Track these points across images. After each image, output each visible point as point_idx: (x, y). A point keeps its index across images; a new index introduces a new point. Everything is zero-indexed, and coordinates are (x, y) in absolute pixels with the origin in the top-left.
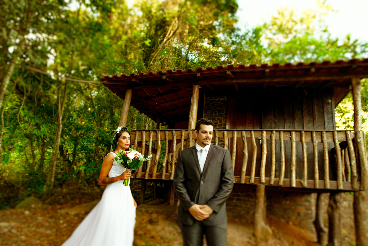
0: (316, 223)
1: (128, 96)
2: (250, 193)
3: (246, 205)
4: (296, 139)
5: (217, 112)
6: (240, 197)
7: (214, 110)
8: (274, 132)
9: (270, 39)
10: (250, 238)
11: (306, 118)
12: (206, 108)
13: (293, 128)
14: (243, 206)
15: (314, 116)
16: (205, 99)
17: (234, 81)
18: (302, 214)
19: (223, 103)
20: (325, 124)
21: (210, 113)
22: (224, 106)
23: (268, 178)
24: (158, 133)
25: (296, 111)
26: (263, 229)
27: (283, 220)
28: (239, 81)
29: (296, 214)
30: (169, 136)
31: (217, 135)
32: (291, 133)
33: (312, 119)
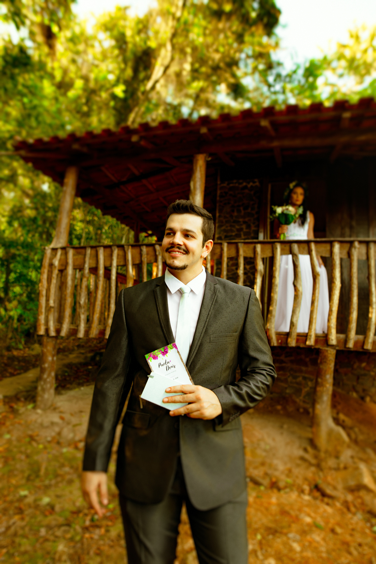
1: (71, 180)
3: (295, 377)
5: (242, 208)
6: (284, 365)
7: (236, 204)
8: (356, 244)
9: (333, 85)
10: (306, 451)
12: (221, 202)
16: (220, 184)
17: (276, 144)
19: (252, 192)
21: (228, 210)
22: (254, 198)
23: (342, 336)
24: (128, 250)
26: (331, 433)
27: (354, 395)
28: (287, 143)
30: (149, 257)
31: (241, 252)
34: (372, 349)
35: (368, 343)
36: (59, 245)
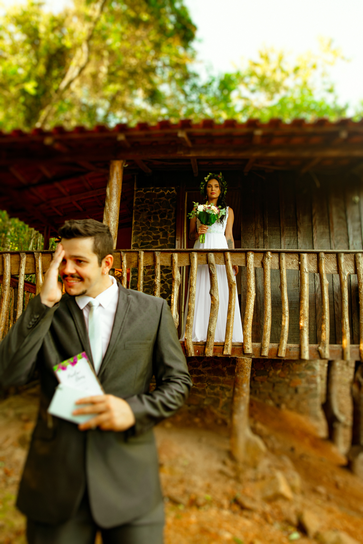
0: (327, 407)
2: (220, 366)
3: (213, 388)
4: (309, 267)
5: (158, 215)
6: (202, 375)
7: (152, 212)
8: (269, 253)
9: (246, 99)
10: (224, 463)
11: (318, 228)
12: (137, 208)
13: (295, 246)
14: (208, 390)
15: (331, 225)
16: (137, 191)
17: (192, 154)
18: (301, 391)
19: (169, 200)
20: (348, 240)
21: (145, 217)
22: (171, 206)
23: (257, 344)
24: (38, 257)
25: (301, 215)
26: (248, 443)
27: (271, 403)
28: (203, 154)
29: (292, 390)
31: (158, 261)
32: (299, 257)
33: (327, 231)
34: (286, 357)
35: (282, 350)
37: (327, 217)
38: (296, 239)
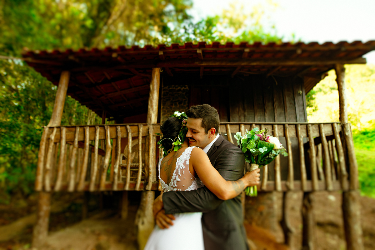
1: (64, 80)
5: (177, 103)
7: (174, 101)
11: (277, 110)
12: (164, 99)
15: (285, 108)
16: (164, 87)
17: (204, 64)
19: (184, 93)
20: (296, 117)
21: (169, 104)
22: (185, 97)
24: (107, 129)
25: (267, 102)
28: (211, 64)
30: (122, 133)
33: (283, 112)
36: (55, 125)
37: (282, 103)
38: (264, 117)
